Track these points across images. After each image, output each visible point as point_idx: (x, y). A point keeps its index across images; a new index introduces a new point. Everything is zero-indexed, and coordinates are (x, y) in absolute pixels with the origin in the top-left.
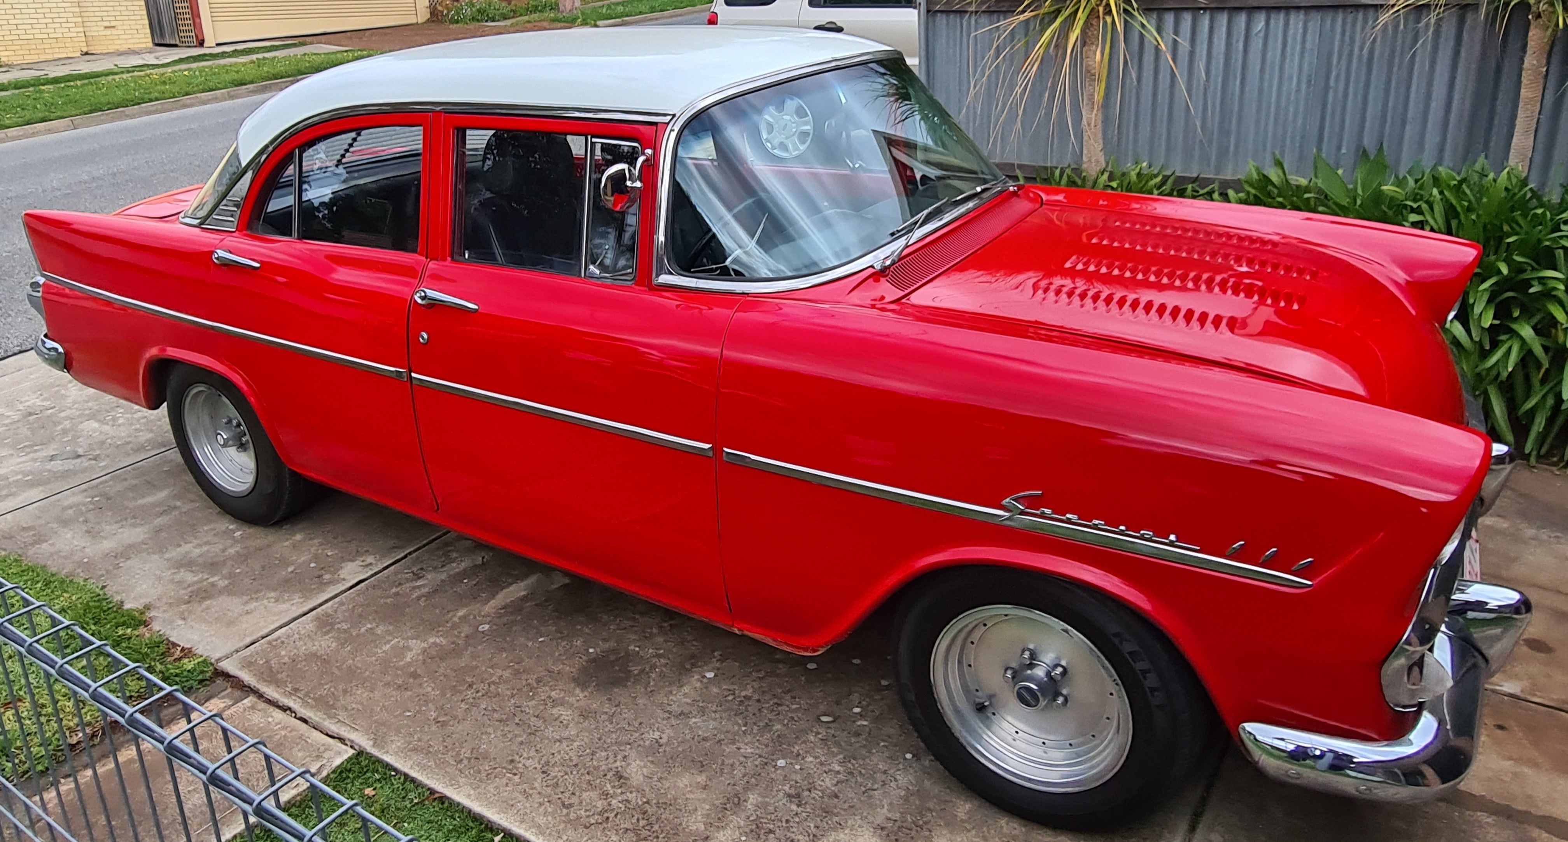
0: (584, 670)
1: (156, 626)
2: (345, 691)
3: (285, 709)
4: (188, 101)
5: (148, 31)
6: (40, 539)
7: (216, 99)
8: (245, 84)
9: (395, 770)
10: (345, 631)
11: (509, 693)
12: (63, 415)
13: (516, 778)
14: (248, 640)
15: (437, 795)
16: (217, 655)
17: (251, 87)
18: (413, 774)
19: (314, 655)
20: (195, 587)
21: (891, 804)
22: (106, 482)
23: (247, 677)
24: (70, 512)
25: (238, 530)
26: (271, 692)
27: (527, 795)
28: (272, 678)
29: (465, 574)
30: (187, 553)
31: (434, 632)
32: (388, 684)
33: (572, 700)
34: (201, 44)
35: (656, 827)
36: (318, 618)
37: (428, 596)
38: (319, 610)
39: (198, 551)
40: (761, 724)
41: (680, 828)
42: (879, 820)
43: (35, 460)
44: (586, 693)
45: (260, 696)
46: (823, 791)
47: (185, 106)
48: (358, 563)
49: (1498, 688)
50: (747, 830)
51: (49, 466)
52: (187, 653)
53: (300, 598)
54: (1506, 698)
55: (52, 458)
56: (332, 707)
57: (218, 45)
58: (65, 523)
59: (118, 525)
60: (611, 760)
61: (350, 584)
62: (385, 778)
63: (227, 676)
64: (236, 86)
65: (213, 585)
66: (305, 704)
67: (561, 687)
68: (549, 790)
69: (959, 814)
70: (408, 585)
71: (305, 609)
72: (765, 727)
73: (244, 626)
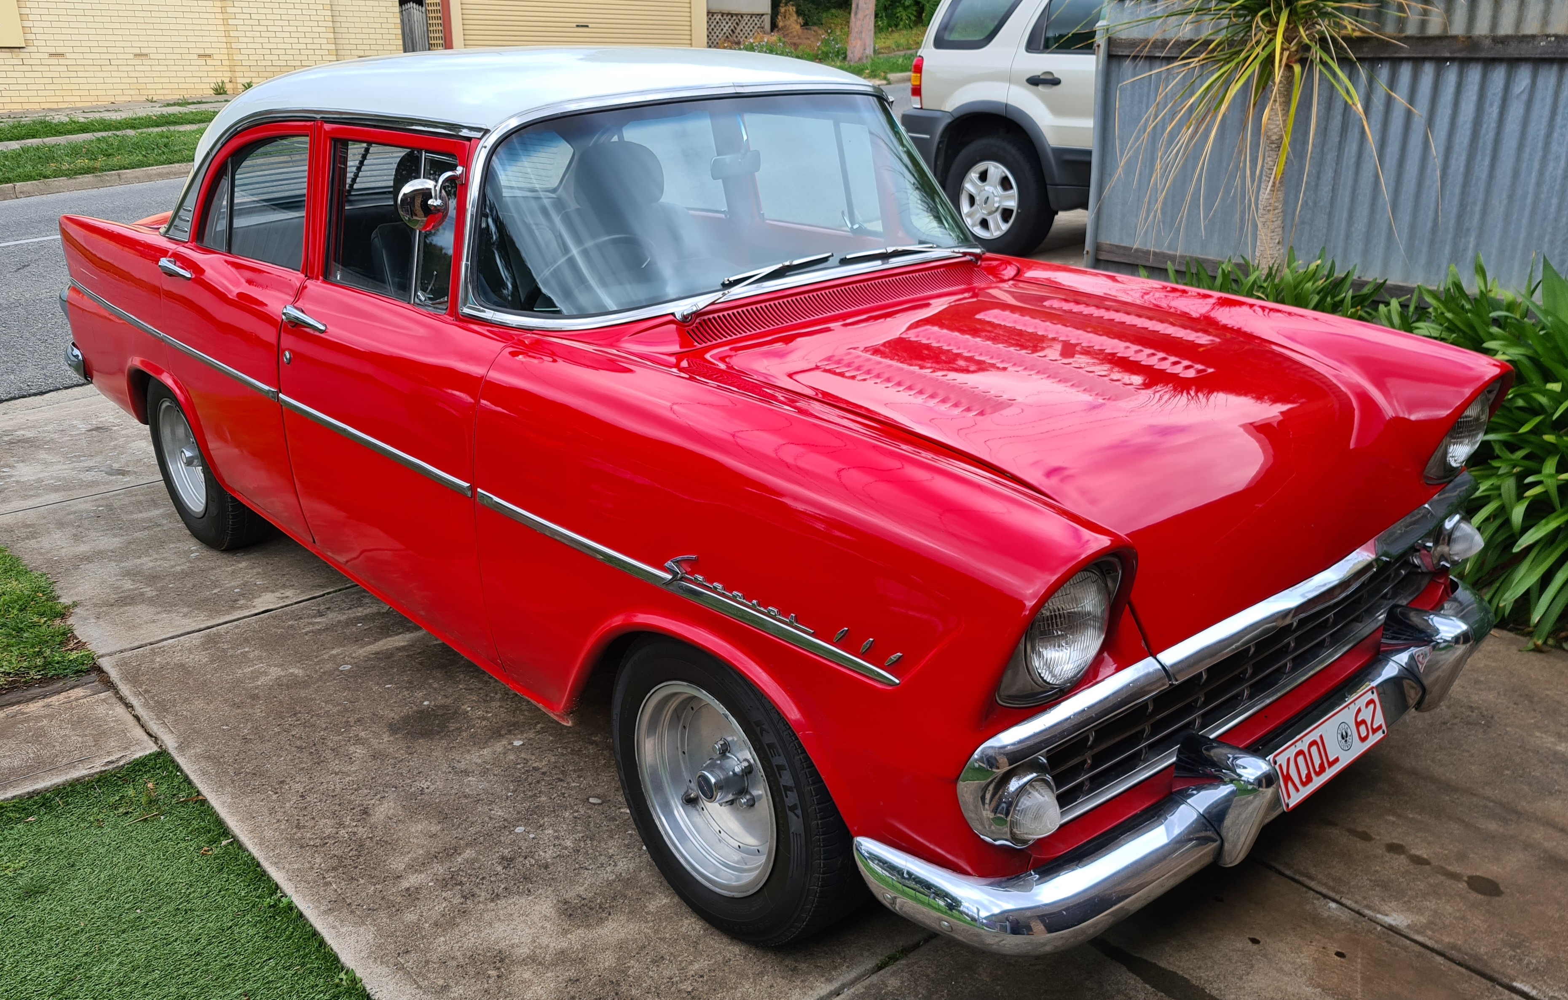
0: (406, 720)
1: (70, 621)
2: (186, 700)
3: (129, 706)
6: (33, 535)
9: (182, 771)
10: (224, 650)
11: (324, 726)
12: (123, 432)
13: (275, 797)
14: (136, 644)
15: (200, 798)
16: (101, 652)
18: (192, 777)
19: (182, 665)
20: (126, 594)
21: (591, 886)
22: (119, 495)
23: (114, 675)
24: (72, 516)
25: (197, 551)
26: (125, 690)
27: (272, 811)
28: (133, 678)
29: (364, 619)
30: (142, 564)
31: (298, 665)
32: (226, 701)
33: (374, 742)
35: (361, 859)
36: (208, 635)
37: (320, 632)
38: (214, 629)
39: (151, 564)
40: (530, 793)
41: (382, 864)
42: (570, 895)
43: (74, 469)
44: (392, 738)
45: (117, 692)
46: (536, 861)
48: (278, 594)
49: (1379, 916)
50: (440, 878)
51: (82, 476)
52: (80, 645)
53: (206, 616)
54: (1379, 928)
55: (89, 469)
56: (166, 710)
58: (61, 525)
59: (102, 533)
60: (369, 797)
61: (257, 611)
62: (171, 777)
63: (99, 670)
65: (142, 594)
66: (146, 705)
67: (373, 729)
68: (295, 812)
69: (651, 906)
70: (306, 620)
71: (203, 626)
72: (531, 797)
73: (142, 632)
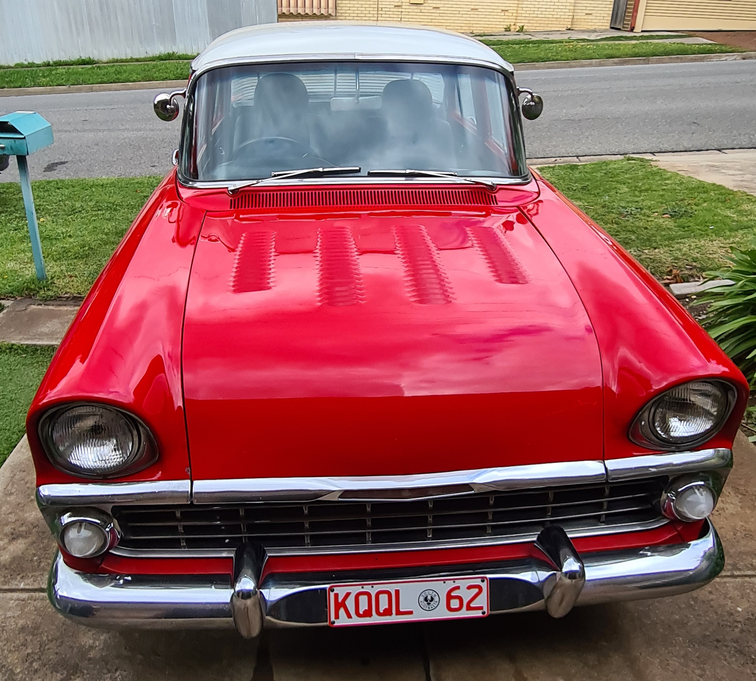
4: (574, 64)
5: (610, 18)
7: (591, 65)
8: (613, 58)
17: (616, 60)
34: (632, 30)
47: (571, 67)
57: (642, 31)
64: (607, 58)
